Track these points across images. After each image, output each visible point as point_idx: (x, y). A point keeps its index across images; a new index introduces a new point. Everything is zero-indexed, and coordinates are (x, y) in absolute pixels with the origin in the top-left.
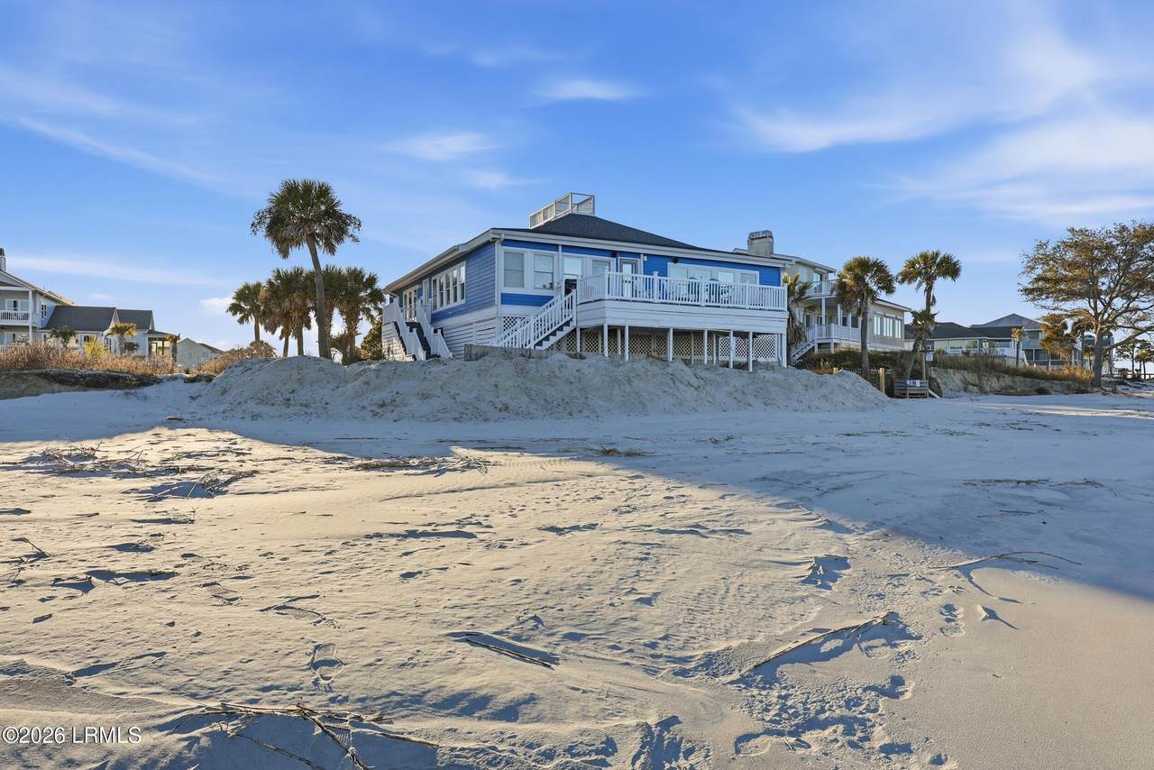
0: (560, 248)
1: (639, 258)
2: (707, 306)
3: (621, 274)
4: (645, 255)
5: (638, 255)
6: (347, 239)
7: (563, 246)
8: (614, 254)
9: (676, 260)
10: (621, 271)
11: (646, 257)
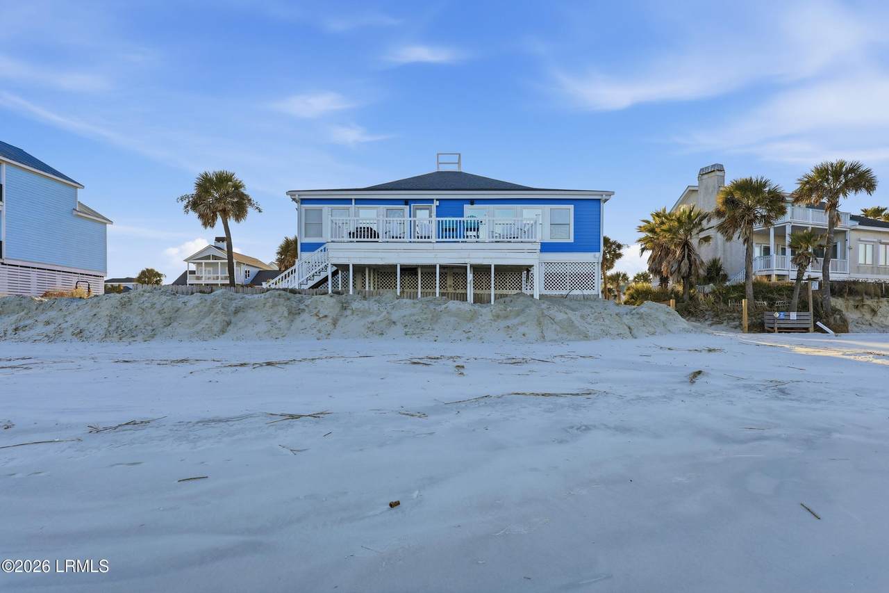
0: (353, 201)
1: (433, 203)
2: (437, 242)
3: (415, 219)
4: (437, 200)
5: (431, 201)
6: (250, 210)
7: (355, 199)
8: (406, 202)
9: (472, 202)
10: (415, 216)
11: (438, 202)
